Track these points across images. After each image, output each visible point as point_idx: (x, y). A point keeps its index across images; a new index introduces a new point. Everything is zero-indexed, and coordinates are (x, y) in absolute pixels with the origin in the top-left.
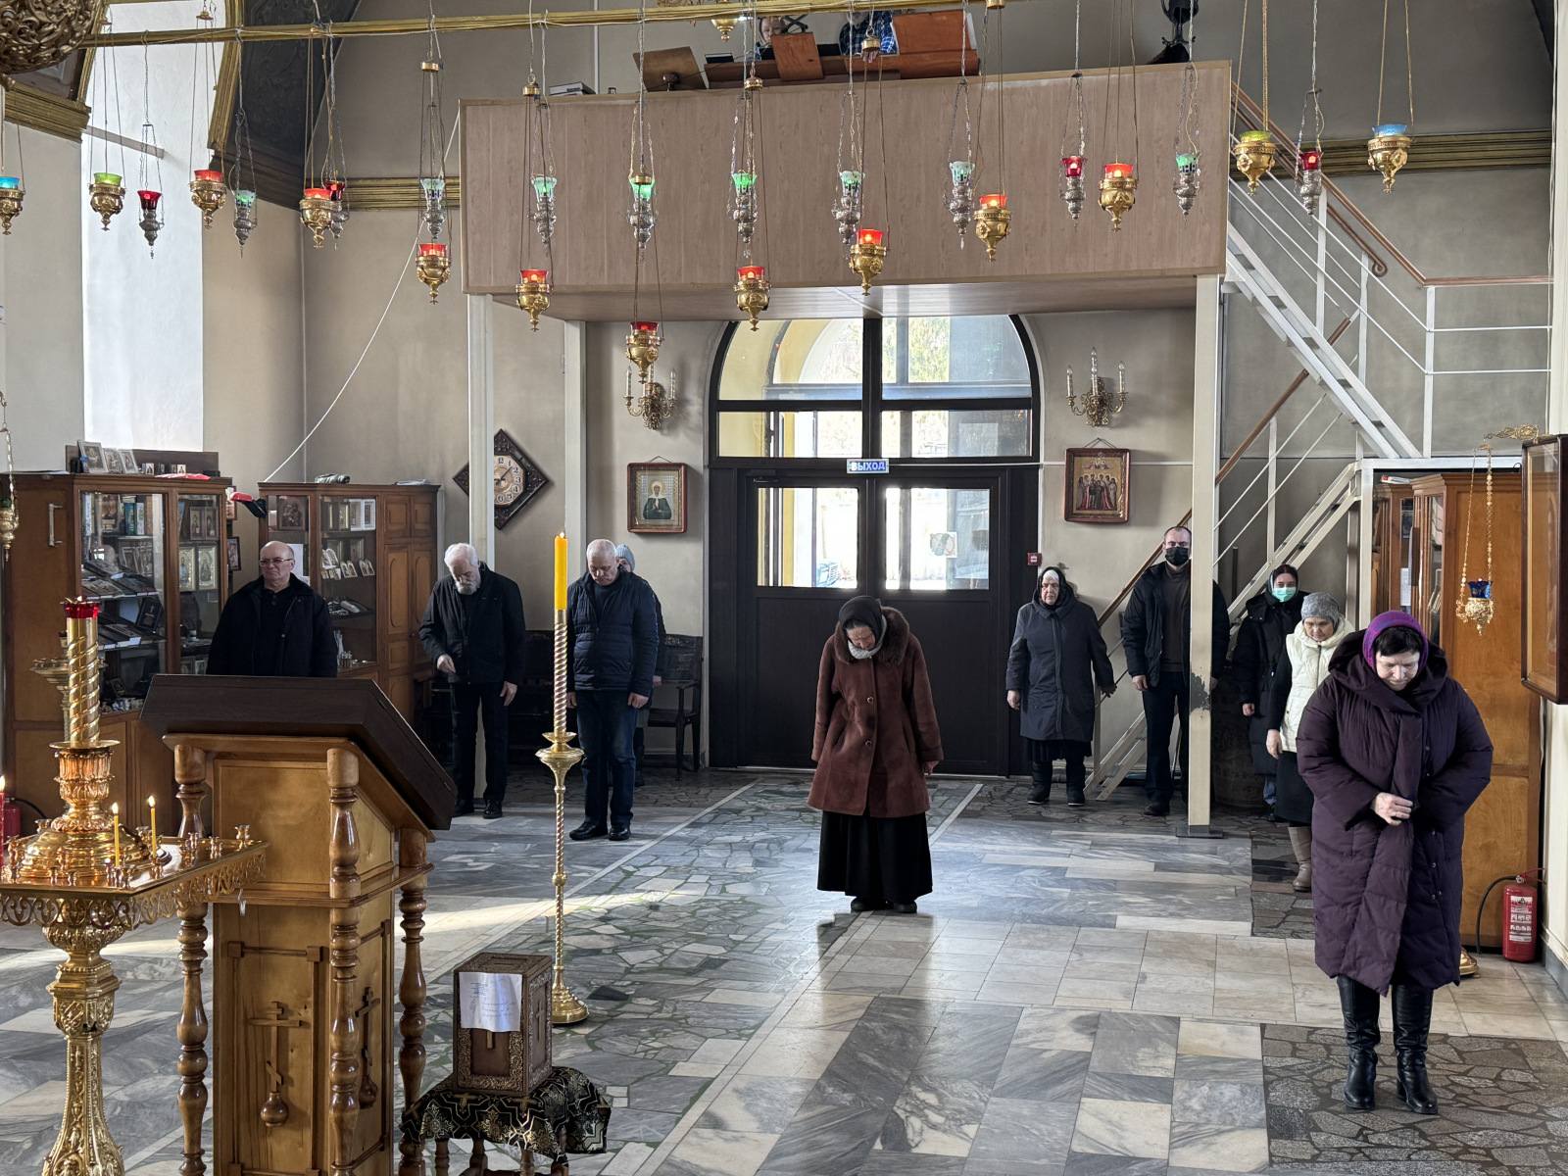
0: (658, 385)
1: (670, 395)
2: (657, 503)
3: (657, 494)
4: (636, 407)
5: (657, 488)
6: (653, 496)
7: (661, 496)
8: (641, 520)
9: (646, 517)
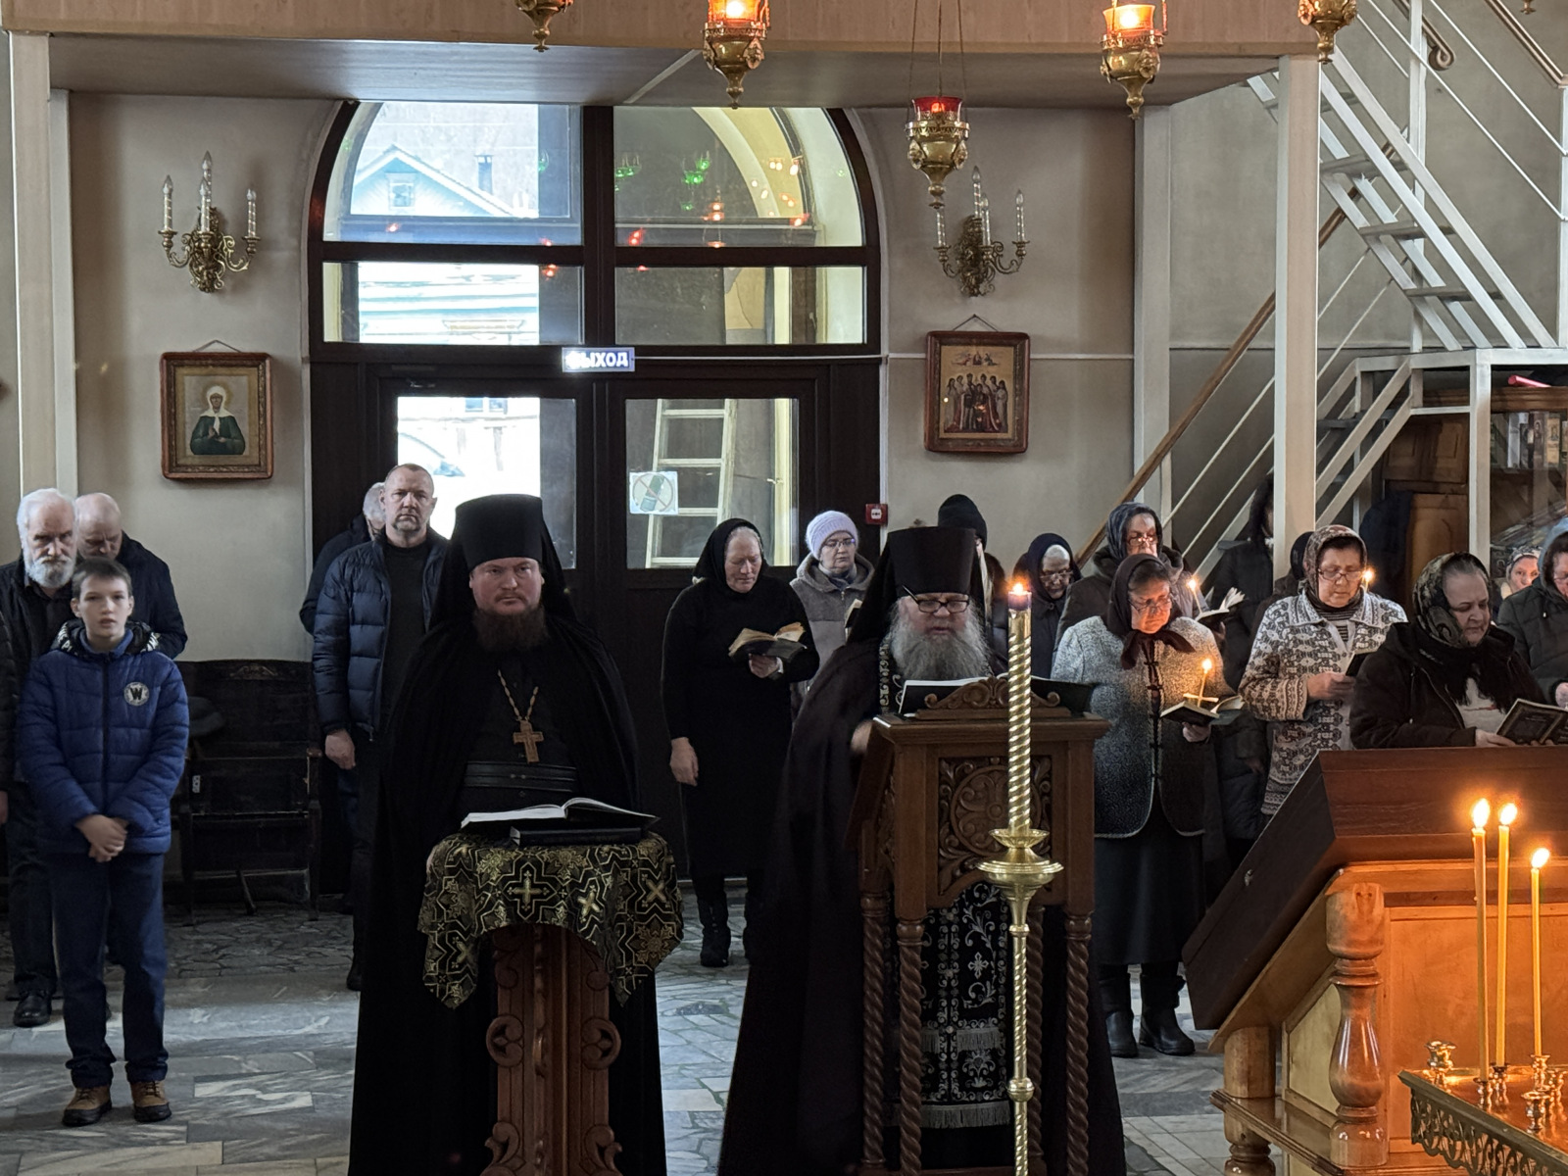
0: (215, 212)
1: (248, 230)
2: (217, 425)
3: (217, 409)
4: (181, 251)
5: (216, 397)
6: (210, 413)
7: (224, 413)
8: (188, 456)
9: (197, 450)
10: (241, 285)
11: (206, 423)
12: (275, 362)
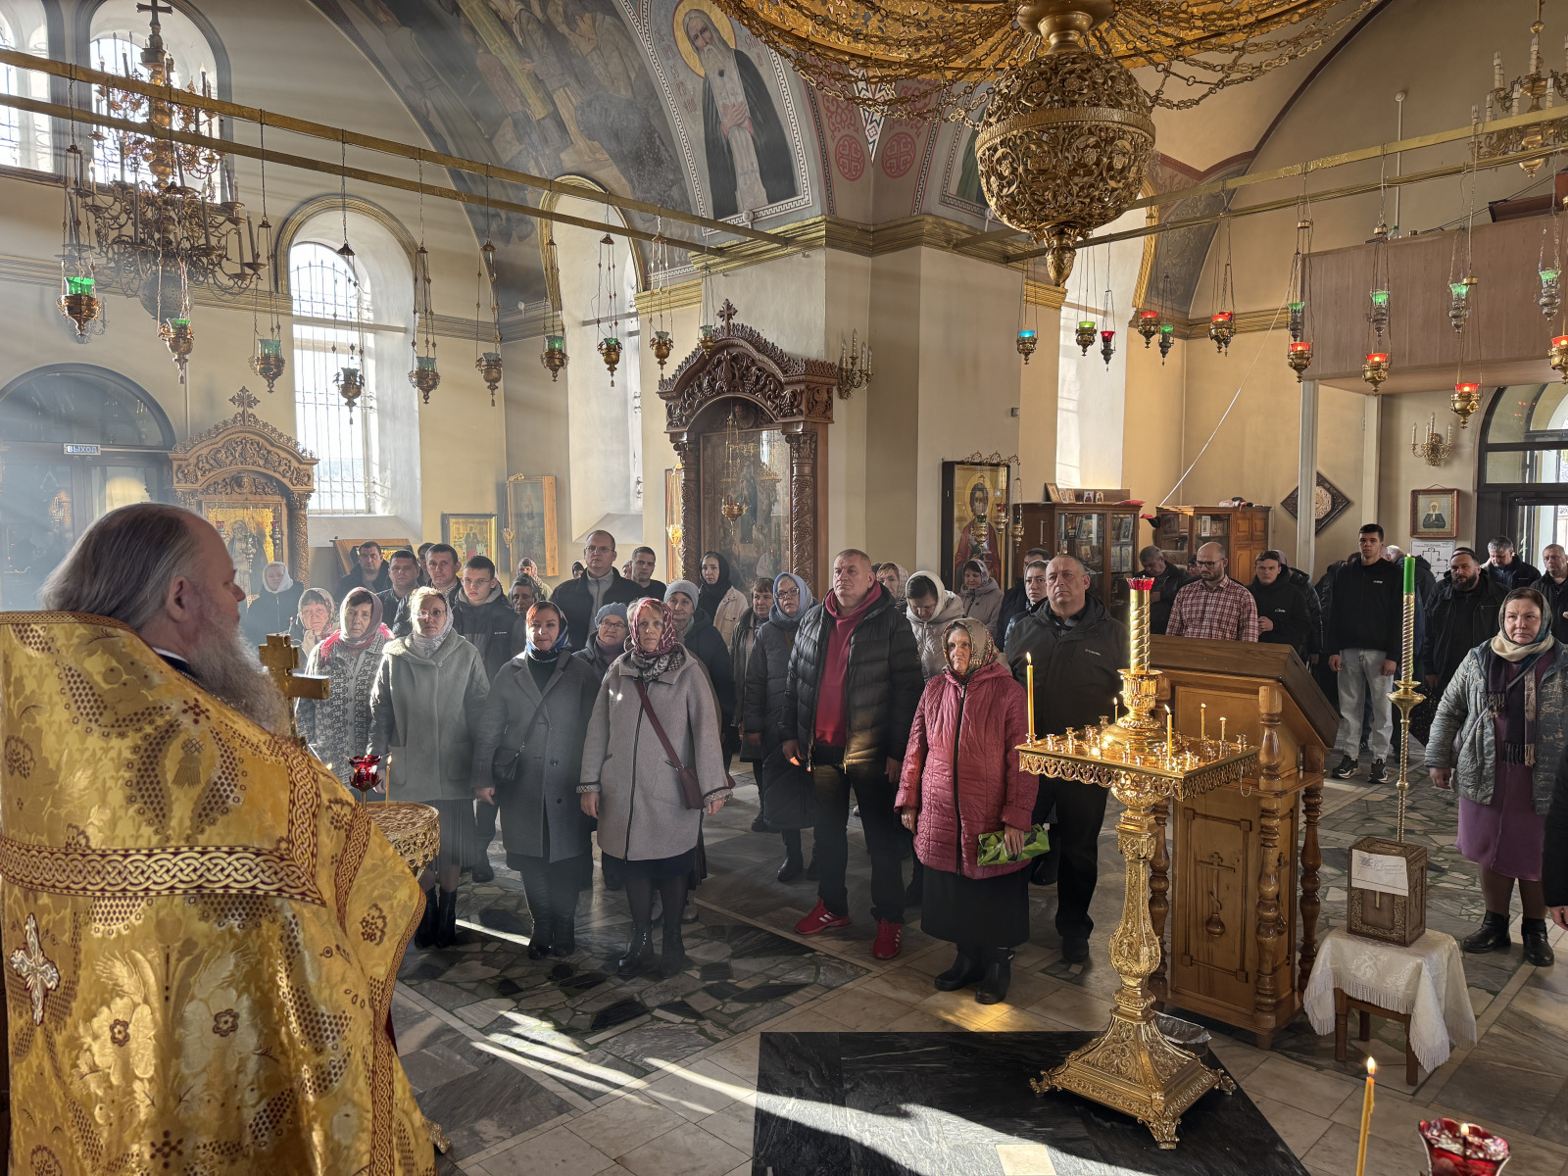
0: (1437, 435)
1: (1447, 441)
2: (1434, 517)
3: (1434, 510)
4: (1419, 450)
5: (1434, 506)
6: (1431, 512)
7: (1437, 512)
8: (1421, 529)
9: (1425, 526)
10: (1448, 463)
11: (1429, 516)
12: (1459, 491)
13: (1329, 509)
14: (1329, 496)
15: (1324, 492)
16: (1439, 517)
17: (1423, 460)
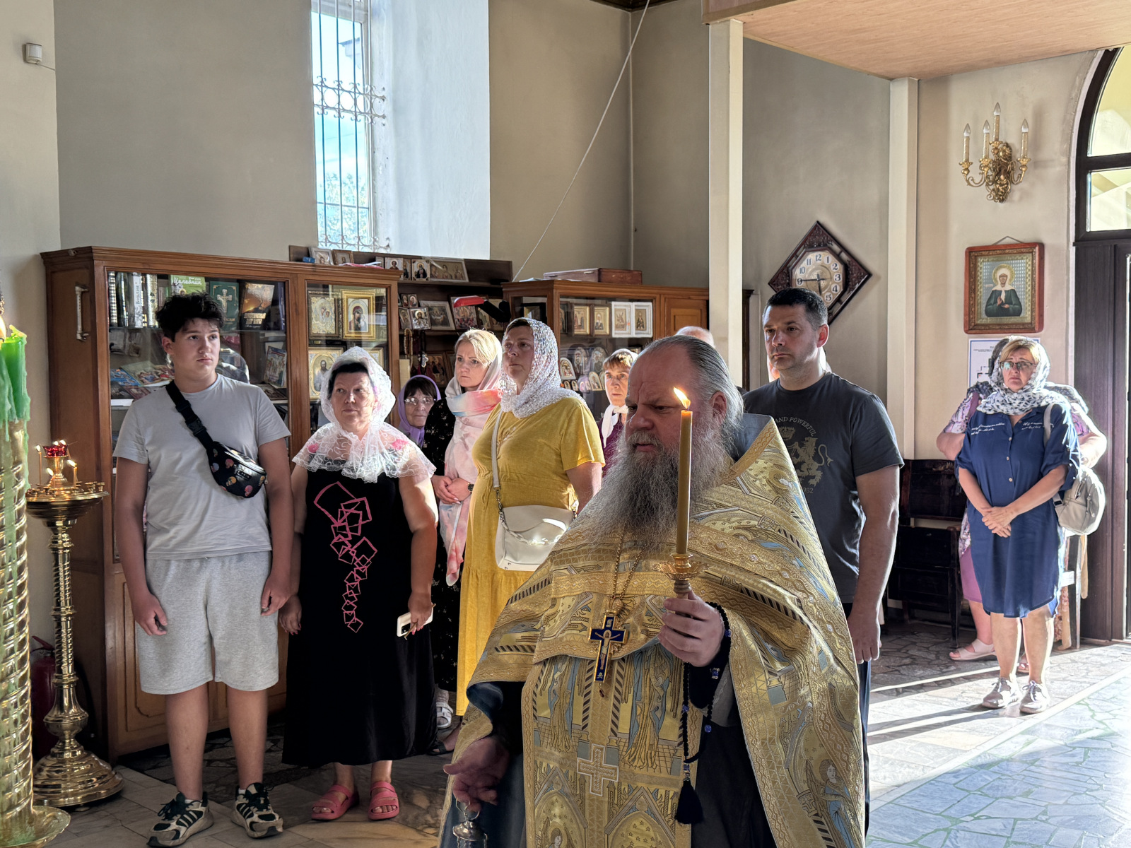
0: (1005, 145)
1: (1022, 152)
2: (1003, 296)
3: (1003, 284)
4: (977, 175)
5: (1004, 276)
6: (998, 287)
7: (1008, 287)
8: (982, 318)
9: (989, 314)
11: (996, 294)
12: (1042, 247)
13: (840, 289)
14: (840, 266)
15: (831, 258)
16: (1012, 294)
17: (984, 191)
